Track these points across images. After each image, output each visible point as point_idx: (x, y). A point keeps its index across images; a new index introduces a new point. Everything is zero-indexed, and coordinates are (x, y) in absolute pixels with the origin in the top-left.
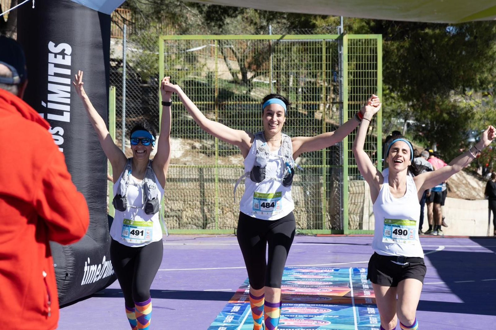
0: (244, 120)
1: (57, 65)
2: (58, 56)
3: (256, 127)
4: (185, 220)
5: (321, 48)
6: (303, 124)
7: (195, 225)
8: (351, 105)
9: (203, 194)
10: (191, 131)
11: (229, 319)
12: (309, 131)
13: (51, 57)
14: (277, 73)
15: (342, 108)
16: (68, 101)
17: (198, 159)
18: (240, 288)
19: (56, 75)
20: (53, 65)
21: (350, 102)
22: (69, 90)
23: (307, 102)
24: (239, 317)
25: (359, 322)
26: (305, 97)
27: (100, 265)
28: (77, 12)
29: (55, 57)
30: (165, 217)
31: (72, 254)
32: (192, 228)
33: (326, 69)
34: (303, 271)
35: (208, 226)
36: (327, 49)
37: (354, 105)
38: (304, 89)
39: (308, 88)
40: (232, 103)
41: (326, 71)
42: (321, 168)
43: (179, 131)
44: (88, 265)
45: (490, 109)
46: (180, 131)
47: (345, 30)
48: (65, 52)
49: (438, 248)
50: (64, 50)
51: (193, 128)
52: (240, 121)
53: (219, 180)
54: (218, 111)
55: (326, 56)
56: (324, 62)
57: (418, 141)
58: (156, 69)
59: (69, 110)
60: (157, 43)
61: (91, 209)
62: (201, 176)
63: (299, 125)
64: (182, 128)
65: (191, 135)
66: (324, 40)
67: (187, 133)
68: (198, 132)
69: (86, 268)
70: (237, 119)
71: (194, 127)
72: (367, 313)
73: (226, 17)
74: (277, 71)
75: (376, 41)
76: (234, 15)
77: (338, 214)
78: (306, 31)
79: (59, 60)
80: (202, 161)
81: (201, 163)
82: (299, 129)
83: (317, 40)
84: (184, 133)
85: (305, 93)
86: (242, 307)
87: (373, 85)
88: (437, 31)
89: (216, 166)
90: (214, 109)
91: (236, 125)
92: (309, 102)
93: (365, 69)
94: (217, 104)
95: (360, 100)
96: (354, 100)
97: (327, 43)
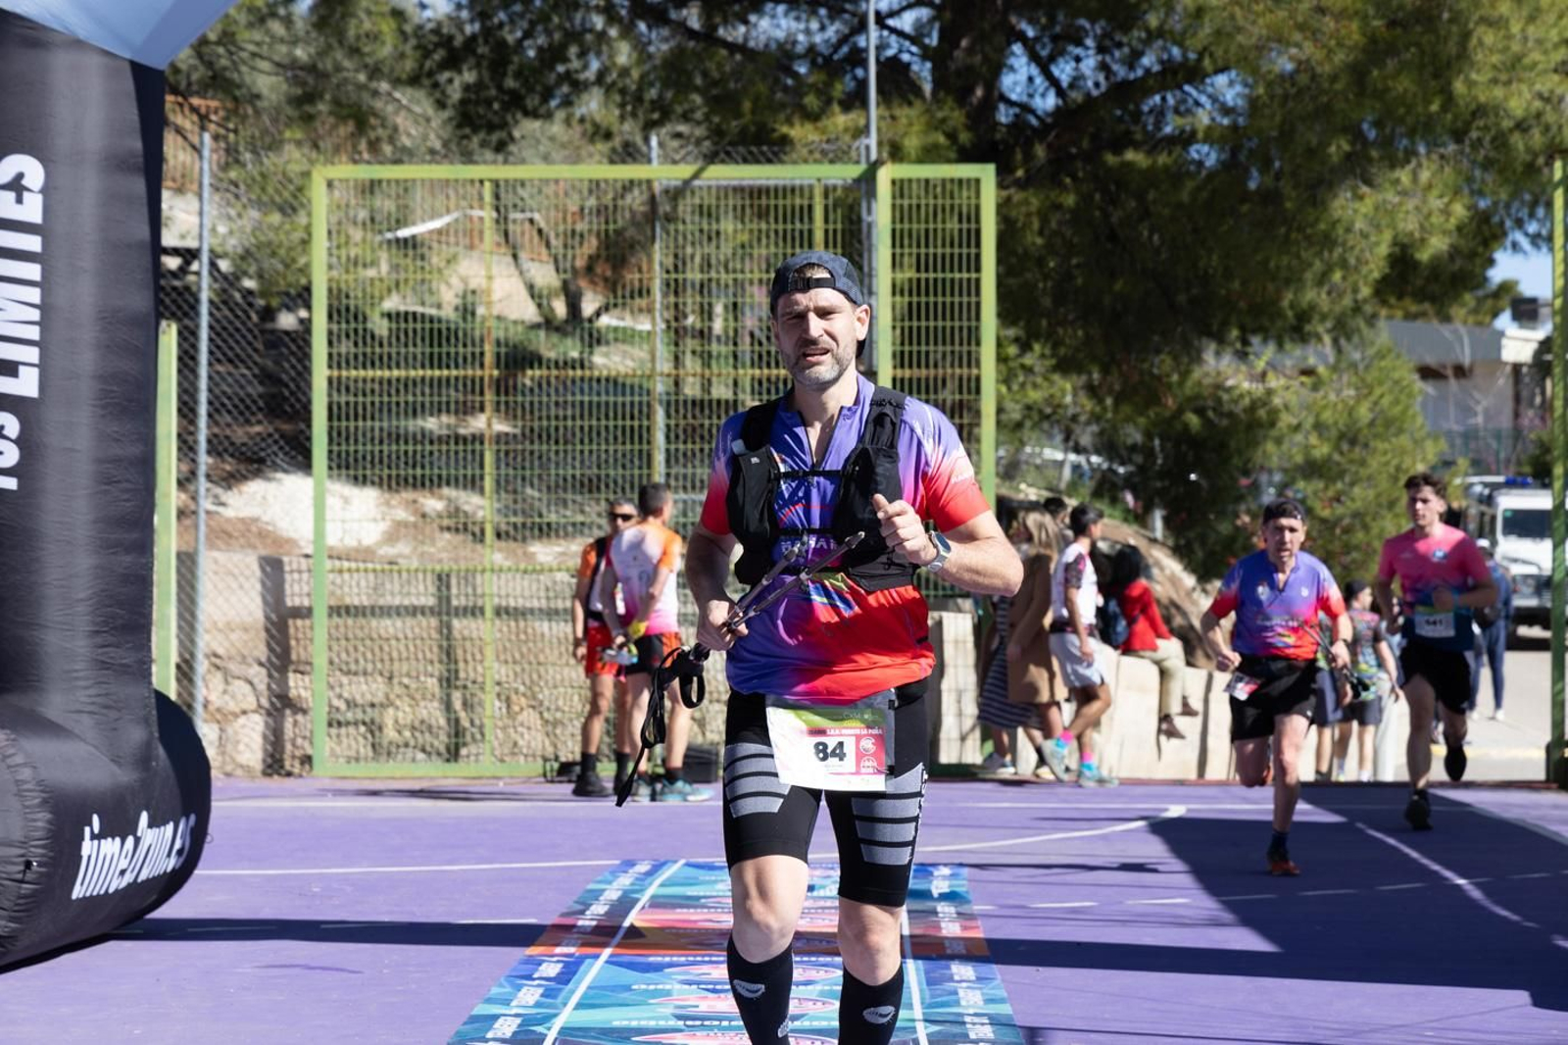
0: (573, 427)
3: (612, 447)
4: (390, 733)
5: (810, 207)
7: (423, 750)
8: (902, 380)
9: (448, 654)
10: (410, 461)
11: (529, 996)
16: (33, 333)
17: (432, 550)
18: (563, 915)
21: (899, 373)
22: (37, 300)
23: (766, 371)
24: (560, 990)
25: (928, 1001)
26: (760, 357)
27: (130, 840)
28: (60, 62)
30: (330, 725)
31: (45, 802)
32: (414, 760)
35: (464, 751)
36: (826, 208)
37: (911, 380)
38: (757, 333)
40: (538, 373)
43: (372, 462)
44: (93, 837)
46: (377, 460)
47: (879, 152)
48: (25, 182)
49: (1166, 810)
50: (20, 176)
51: (415, 452)
52: (561, 430)
53: (499, 612)
54: (495, 398)
55: (826, 231)
58: (301, 270)
59: (36, 361)
60: (306, 193)
61: (103, 665)
62: (440, 599)
64: (381, 452)
65: (410, 471)
66: (819, 180)
67: (398, 467)
68: (431, 463)
69: (87, 847)
70: (553, 423)
71: (419, 448)
72: (951, 979)
73: (519, 116)
75: (978, 181)
76: (542, 110)
78: (763, 153)
80: (444, 555)
81: (440, 561)
83: (797, 182)
84: (389, 467)
85: (760, 344)
86: (566, 965)
87: (969, 319)
88: (1163, 159)
89: (488, 566)
90: (482, 393)
91: (548, 443)
92: (775, 372)
93: (943, 271)
94: (491, 376)
95: (927, 366)
96: (911, 366)
97: (827, 190)
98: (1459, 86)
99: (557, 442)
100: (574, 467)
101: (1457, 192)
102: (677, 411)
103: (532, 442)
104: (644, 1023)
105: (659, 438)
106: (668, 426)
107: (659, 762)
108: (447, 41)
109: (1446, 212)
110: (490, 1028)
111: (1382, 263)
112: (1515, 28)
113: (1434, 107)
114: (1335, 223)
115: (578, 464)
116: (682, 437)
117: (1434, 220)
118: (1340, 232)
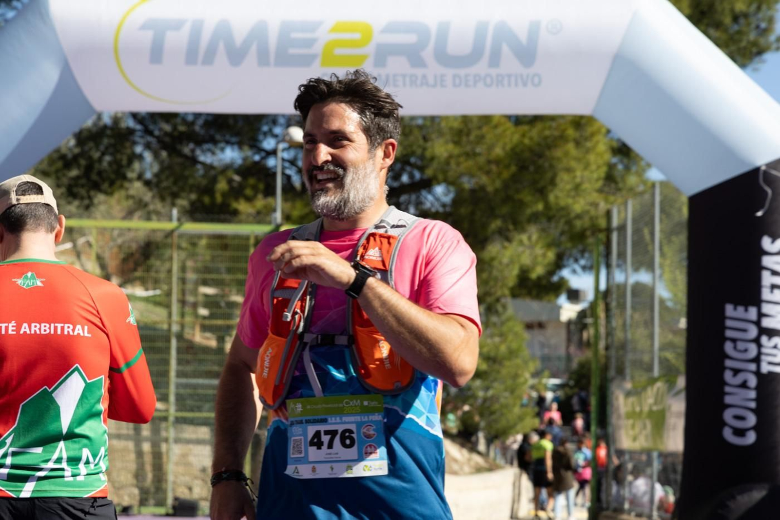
5: (248, 245)
47: (282, 219)
66: (252, 232)
76: (109, 190)
83: (242, 233)
97: (256, 237)
98: (552, 198)
101: (549, 246)
105: (174, 352)
106: (177, 347)
107: (170, 507)
108: (63, 157)
109: (544, 255)
111: (515, 279)
112: (578, 173)
113: (540, 207)
114: (493, 259)
117: (540, 259)
118: (495, 263)
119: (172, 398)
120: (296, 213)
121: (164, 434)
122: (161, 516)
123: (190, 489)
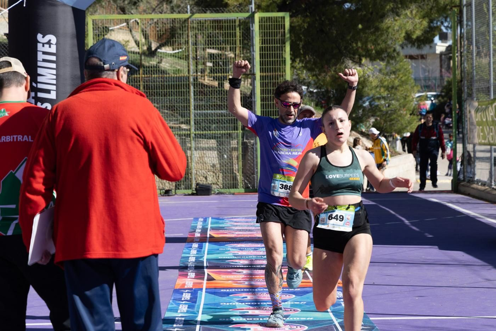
0: (167, 91)
1: (44, 53)
2: (45, 45)
3: (178, 97)
5: (235, 25)
6: (220, 94)
8: (263, 76)
11: (194, 252)
12: (225, 101)
13: (40, 46)
14: (196, 48)
15: (254, 79)
16: (54, 82)
18: (189, 232)
19: (44, 61)
20: (42, 53)
21: (262, 74)
22: (55, 73)
23: (223, 74)
24: (201, 250)
28: (60, 9)
29: (43, 46)
33: (240, 44)
34: (235, 220)
36: (239, 26)
37: (265, 76)
38: (220, 63)
39: (223, 62)
40: (156, 76)
41: (239, 46)
42: (237, 133)
45: (385, 78)
47: (255, 9)
48: (51, 42)
50: (50, 40)
52: (163, 92)
54: (143, 84)
55: (240, 33)
56: (238, 38)
57: (319, 107)
59: (55, 89)
63: (217, 95)
66: (237, 18)
70: (161, 90)
74: (195, 46)
75: (284, 18)
77: (253, 174)
78: (221, 10)
79: (46, 48)
82: (217, 99)
83: (231, 18)
85: (221, 66)
87: (282, 58)
90: (139, 82)
91: (159, 96)
92: (225, 74)
93: (274, 44)
94: (142, 77)
95: (270, 72)
96: (265, 72)
97: (240, 20)
99: (162, 96)
100: (167, 104)
101: (424, 17)
102: (197, 86)
103: (154, 96)
104: (226, 258)
105: (192, 94)
106: (194, 91)
107: (194, 189)
109: (421, 23)
110: (188, 260)
111: (403, 39)
114: (388, 28)
115: (168, 103)
116: (198, 94)
117: (417, 26)
118: (390, 30)
119: (192, 123)
120: (264, 4)
121: (189, 145)
122: (189, 195)
123: (206, 178)
